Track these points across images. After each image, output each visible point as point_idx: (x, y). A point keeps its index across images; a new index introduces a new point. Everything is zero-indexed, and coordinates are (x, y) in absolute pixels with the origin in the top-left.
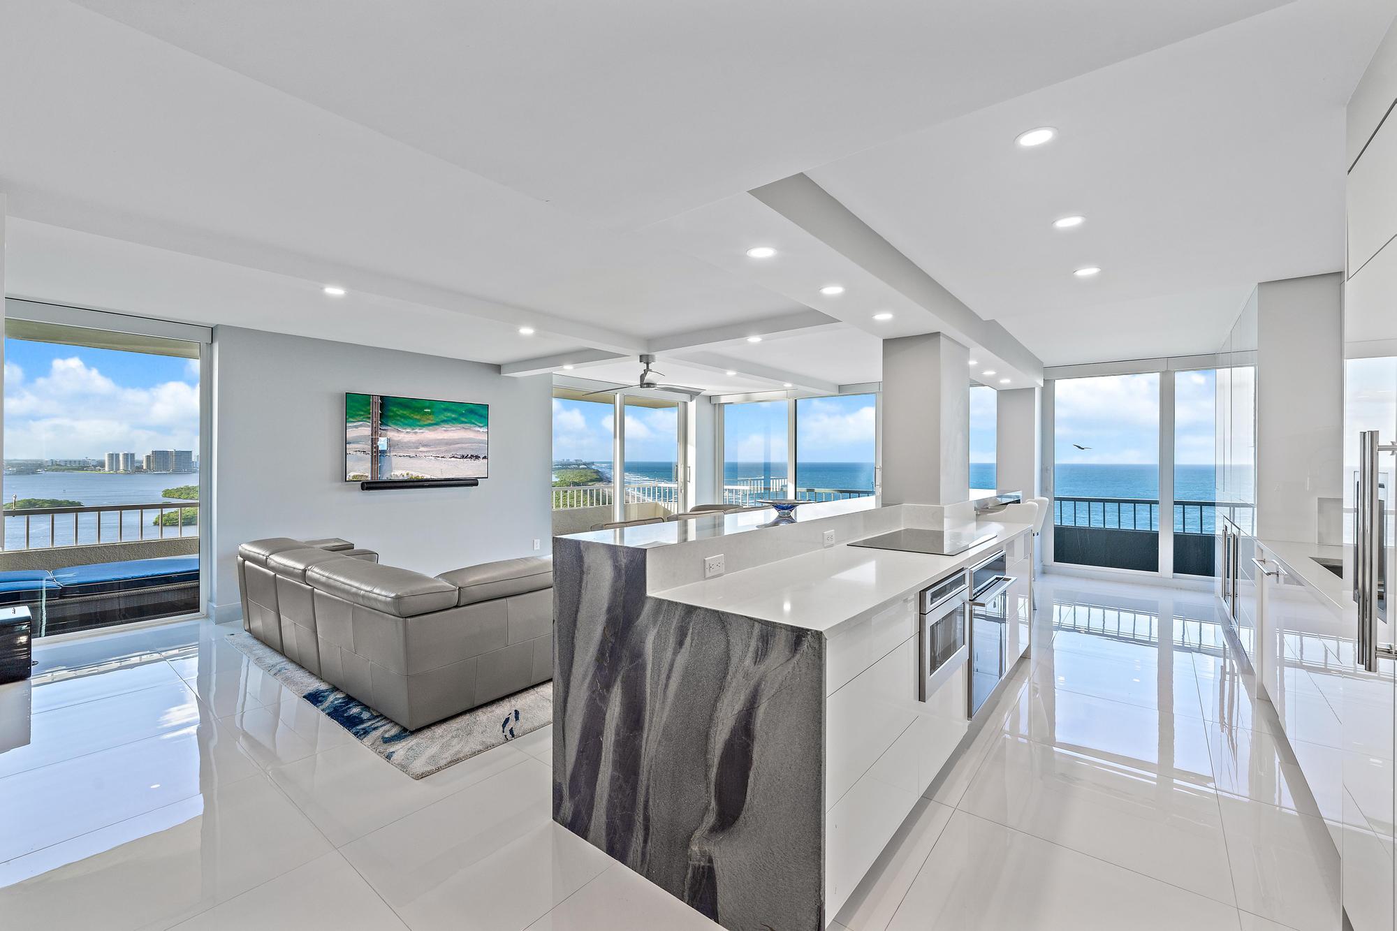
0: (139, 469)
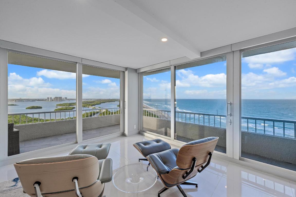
0: (52, 100)
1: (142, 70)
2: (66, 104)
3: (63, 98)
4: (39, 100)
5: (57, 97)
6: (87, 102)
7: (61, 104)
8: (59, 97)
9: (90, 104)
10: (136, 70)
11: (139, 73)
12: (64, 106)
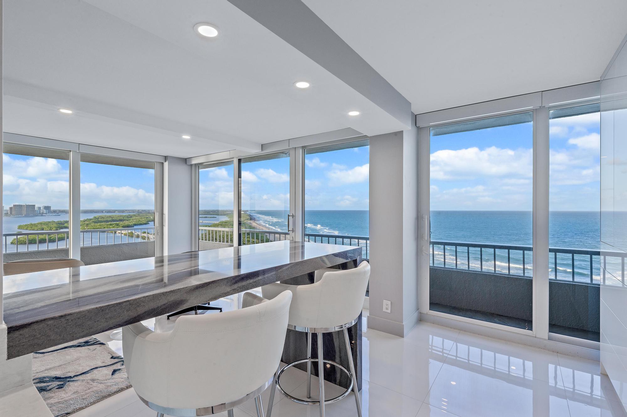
1: (194, 162)
2: (47, 224)
5: (20, 206)
6: (111, 219)
7: (32, 224)
8: (27, 205)
9: (118, 225)
10: (185, 161)
11: (191, 165)
12: (43, 229)
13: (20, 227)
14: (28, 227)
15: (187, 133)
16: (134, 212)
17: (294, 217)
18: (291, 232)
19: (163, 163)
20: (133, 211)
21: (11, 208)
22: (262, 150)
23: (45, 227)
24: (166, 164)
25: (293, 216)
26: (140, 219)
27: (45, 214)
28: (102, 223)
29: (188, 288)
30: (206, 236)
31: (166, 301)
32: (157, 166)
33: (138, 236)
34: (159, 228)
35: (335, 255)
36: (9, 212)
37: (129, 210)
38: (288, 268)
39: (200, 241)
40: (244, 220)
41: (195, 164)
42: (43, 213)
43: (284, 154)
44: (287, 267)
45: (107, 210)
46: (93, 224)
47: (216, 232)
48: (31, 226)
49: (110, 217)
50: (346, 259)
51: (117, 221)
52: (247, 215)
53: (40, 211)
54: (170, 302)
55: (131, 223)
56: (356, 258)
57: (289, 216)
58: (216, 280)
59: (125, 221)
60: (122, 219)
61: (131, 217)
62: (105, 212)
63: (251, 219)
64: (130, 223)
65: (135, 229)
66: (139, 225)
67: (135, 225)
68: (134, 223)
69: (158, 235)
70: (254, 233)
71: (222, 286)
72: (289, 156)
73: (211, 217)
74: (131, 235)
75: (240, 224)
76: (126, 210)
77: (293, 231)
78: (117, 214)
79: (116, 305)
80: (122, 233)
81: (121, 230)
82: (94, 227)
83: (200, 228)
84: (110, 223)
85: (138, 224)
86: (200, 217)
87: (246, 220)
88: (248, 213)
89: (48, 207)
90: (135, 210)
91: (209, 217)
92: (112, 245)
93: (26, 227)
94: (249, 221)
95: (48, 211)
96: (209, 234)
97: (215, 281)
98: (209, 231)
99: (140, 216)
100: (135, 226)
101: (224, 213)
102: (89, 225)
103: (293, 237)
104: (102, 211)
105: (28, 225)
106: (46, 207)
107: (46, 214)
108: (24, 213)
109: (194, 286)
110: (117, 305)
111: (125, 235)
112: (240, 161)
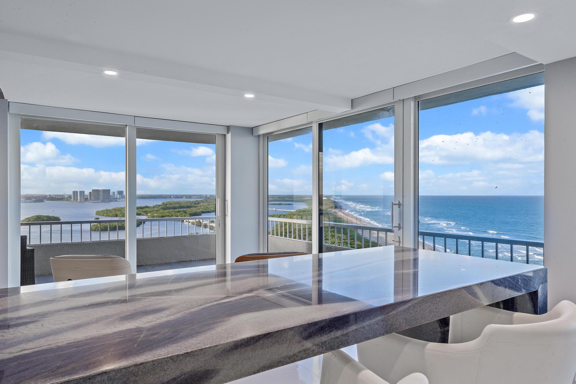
1: (262, 131)
3: (114, 193)
4: (52, 198)
5: (98, 191)
6: (178, 205)
9: (185, 212)
10: (251, 130)
11: (259, 136)
12: (116, 216)
13: (98, 213)
14: (104, 213)
15: (250, 91)
16: (201, 198)
17: (401, 207)
18: (397, 229)
19: (225, 135)
20: (200, 196)
21: (90, 193)
22: (352, 107)
23: (118, 213)
24: (229, 136)
25: (399, 205)
26: (208, 206)
27: (118, 199)
28: (170, 210)
29: (219, 347)
30: (277, 230)
31: (178, 373)
32: (219, 140)
33: (205, 226)
34: (220, 219)
35: (497, 282)
36: (89, 197)
37: (196, 195)
38: (409, 309)
39: (271, 236)
40: (327, 209)
41: (264, 135)
42: (117, 198)
43: (385, 111)
44: (406, 306)
45: (175, 195)
46: (161, 211)
47: (290, 224)
48: (107, 212)
49: (178, 203)
50: (518, 291)
51: (185, 208)
52: (331, 201)
53: (114, 196)
54: (185, 374)
55: (199, 211)
56: (535, 288)
57: (393, 204)
58: (272, 333)
59: (192, 208)
60: (190, 205)
61: (199, 203)
62: (173, 197)
63: (336, 207)
64: (197, 211)
65: (202, 219)
66: (207, 213)
67: (203, 212)
68: (201, 210)
69: (220, 227)
70: (341, 228)
71: (282, 344)
72: (394, 115)
73: (286, 204)
74: (199, 224)
75: (321, 213)
76: (194, 195)
77: (399, 227)
78: (184, 200)
79: (82, 381)
80: (189, 222)
81: (189, 219)
82: (162, 214)
83: (270, 219)
84: (177, 210)
85: (206, 211)
86: (271, 204)
87: (329, 208)
88: (332, 199)
89: (121, 191)
90: (203, 195)
91: (283, 204)
92: (172, 237)
93: (103, 213)
94: (334, 210)
95: (121, 195)
96: (281, 227)
97: (269, 333)
98: (281, 223)
99: (208, 202)
100: (202, 214)
101: (301, 199)
102: (158, 211)
103: (399, 237)
104: (170, 197)
105: (104, 210)
106: (119, 191)
107: (120, 199)
108: (101, 197)
109: (230, 343)
110: (84, 381)
111: (193, 224)
112: (321, 126)
